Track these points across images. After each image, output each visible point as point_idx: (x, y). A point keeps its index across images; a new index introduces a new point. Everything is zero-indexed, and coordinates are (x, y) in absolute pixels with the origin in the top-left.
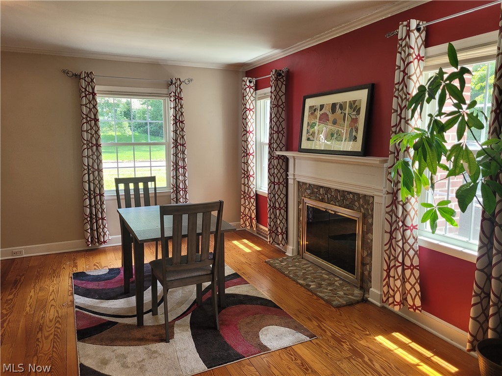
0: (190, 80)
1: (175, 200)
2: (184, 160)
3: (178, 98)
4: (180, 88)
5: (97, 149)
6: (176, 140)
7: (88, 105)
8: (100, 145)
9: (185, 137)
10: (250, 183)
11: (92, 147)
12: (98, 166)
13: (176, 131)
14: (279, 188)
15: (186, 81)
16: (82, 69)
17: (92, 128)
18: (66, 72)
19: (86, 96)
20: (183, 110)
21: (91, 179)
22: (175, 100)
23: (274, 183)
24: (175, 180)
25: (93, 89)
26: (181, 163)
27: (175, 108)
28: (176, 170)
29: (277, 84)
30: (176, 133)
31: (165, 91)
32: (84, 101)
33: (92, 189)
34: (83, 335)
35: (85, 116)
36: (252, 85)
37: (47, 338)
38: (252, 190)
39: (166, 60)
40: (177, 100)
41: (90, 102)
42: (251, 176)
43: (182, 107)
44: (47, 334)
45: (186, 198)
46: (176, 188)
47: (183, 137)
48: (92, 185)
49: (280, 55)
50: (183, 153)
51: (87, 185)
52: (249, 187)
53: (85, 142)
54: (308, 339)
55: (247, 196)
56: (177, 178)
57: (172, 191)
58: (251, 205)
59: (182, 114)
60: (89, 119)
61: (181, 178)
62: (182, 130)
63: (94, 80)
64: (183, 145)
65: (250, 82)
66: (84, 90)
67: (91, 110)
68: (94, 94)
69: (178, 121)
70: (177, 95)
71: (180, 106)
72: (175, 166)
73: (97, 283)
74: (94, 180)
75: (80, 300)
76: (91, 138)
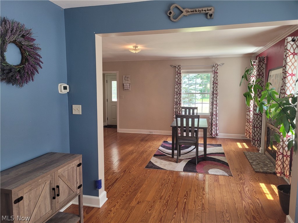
0: (223, 64)
1: (211, 119)
2: (216, 101)
3: (216, 73)
4: (217, 68)
5: (180, 95)
6: (213, 92)
7: (178, 78)
8: (181, 94)
9: (218, 90)
10: (250, 114)
11: (178, 94)
12: (180, 102)
13: (214, 87)
14: (257, 117)
15: (221, 65)
16: (177, 64)
17: (178, 87)
18: (171, 66)
19: (177, 74)
20: (218, 78)
21: (177, 107)
22: (214, 73)
23: (255, 114)
24: (211, 110)
25: (180, 71)
26: (215, 103)
27: (214, 77)
28: (213, 105)
29: (260, 64)
30: (213, 89)
31: (211, 70)
32: (177, 76)
33: (177, 111)
34: (155, 156)
35: (176, 82)
36: (255, 63)
37: (146, 154)
38: (251, 118)
39: (212, 56)
40: (215, 73)
41: (179, 77)
42: (251, 111)
43: (217, 76)
44: (147, 153)
45: (216, 119)
46: (212, 114)
47: (217, 90)
48: (177, 109)
49: (264, 49)
50: (217, 98)
51: (175, 109)
52: (249, 116)
53: (176, 92)
54: (228, 175)
55: (249, 121)
56: (212, 109)
57: (210, 115)
58: (250, 126)
59: (217, 80)
60: (178, 83)
61: (214, 109)
62: (217, 87)
63: (181, 68)
64: (217, 94)
65: (254, 62)
66: (177, 72)
67: (179, 80)
68: (180, 73)
69: (215, 83)
70: (215, 71)
71: (216, 76)
72: (212, 104)
73: (169, 145)
74: (178, 108)
75: (161, 148)
76: (178, 91)
